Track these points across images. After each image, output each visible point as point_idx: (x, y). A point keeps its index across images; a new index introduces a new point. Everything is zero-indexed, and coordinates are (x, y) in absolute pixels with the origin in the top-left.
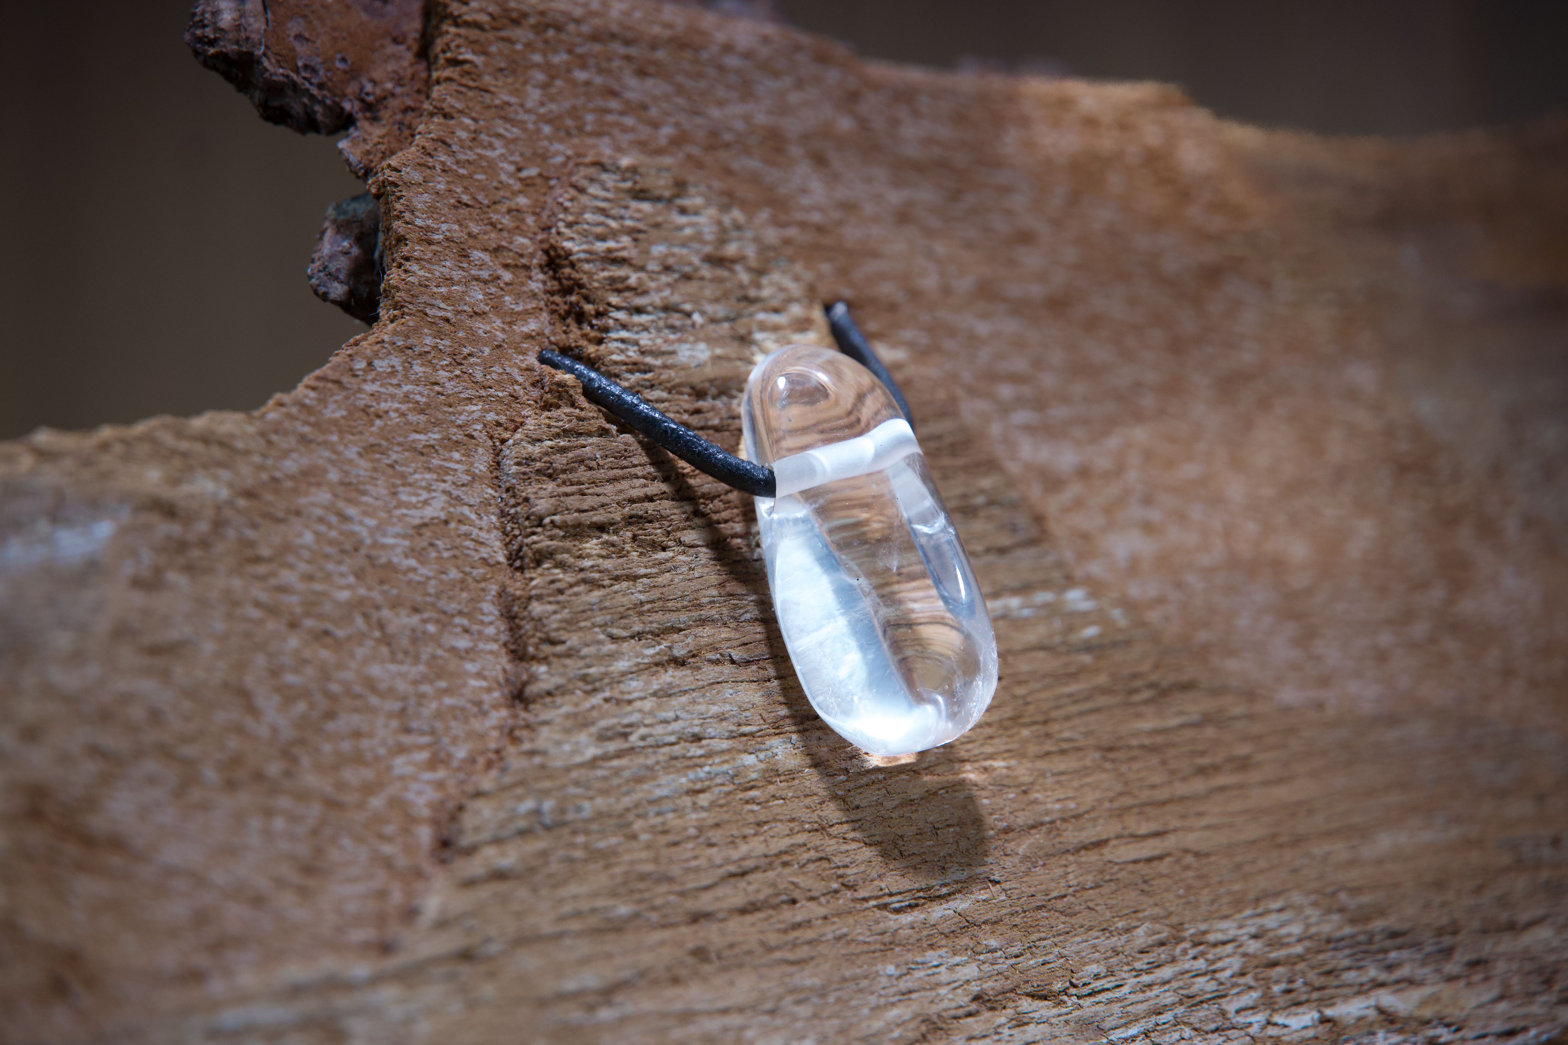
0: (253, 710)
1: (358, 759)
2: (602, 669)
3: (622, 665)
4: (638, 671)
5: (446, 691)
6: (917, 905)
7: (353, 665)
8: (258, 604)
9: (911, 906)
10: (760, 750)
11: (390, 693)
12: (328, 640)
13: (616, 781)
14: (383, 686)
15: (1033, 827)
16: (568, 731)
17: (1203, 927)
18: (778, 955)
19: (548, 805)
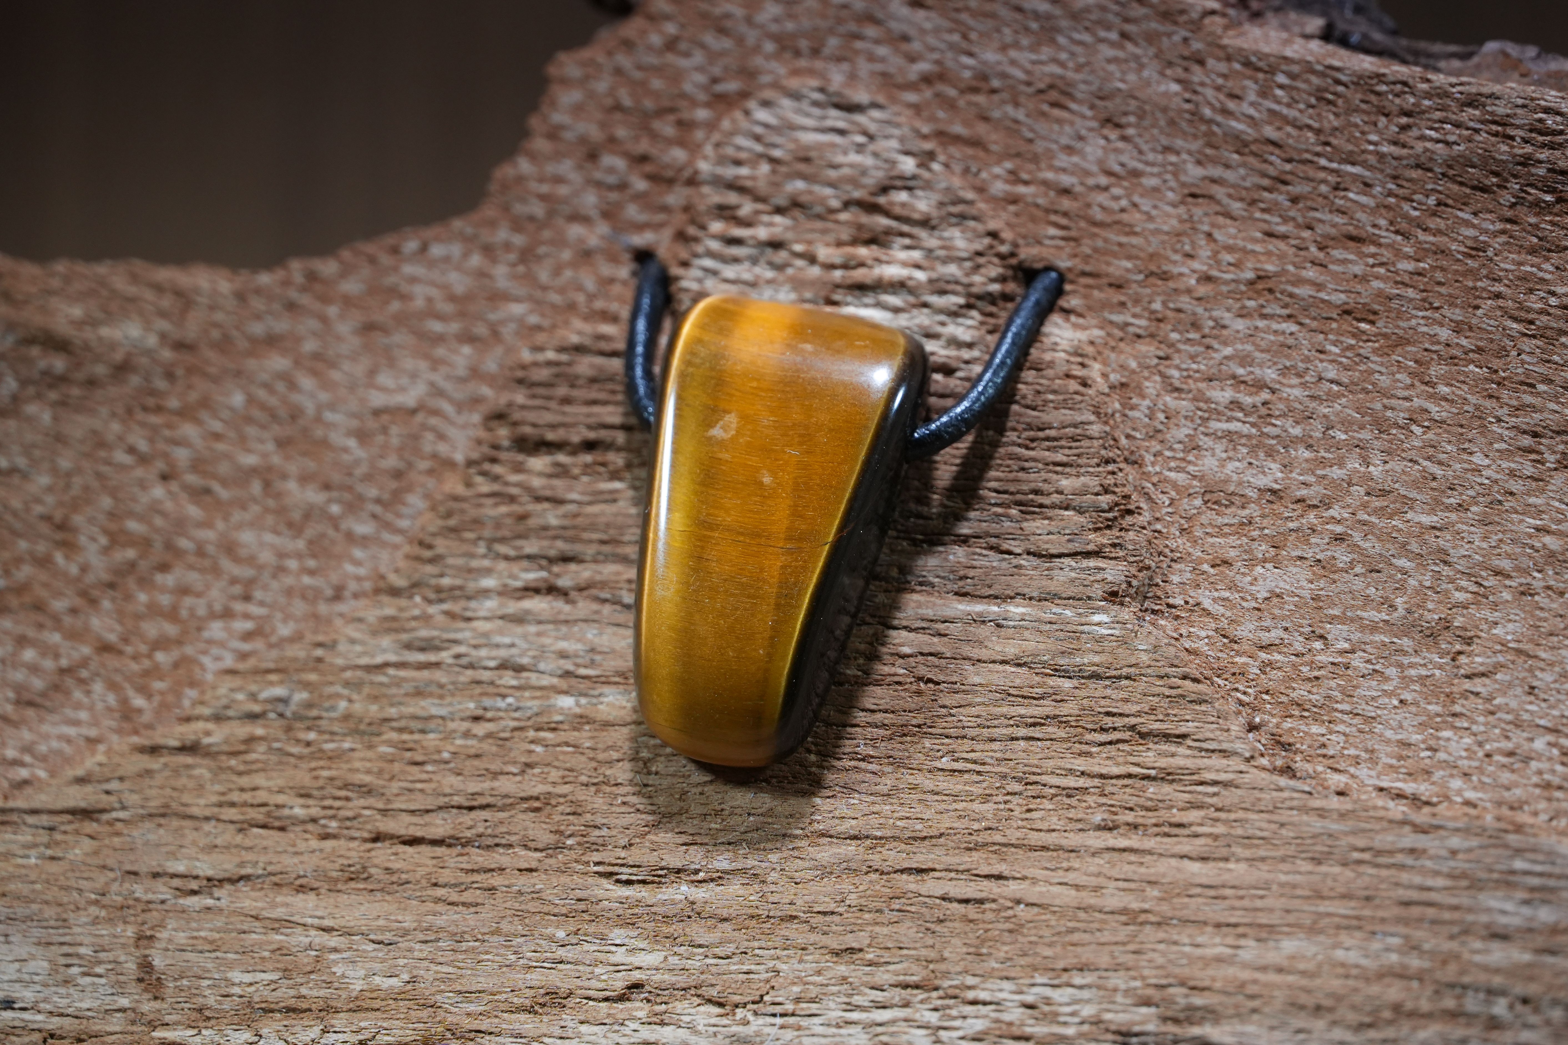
0: (69, 546)
1: (172, 615)
2: (458, 582)
3: (489, 582)
4: (505, 592)
5: (312, 573)
6: (653, 882)
7: (220, 525)
8: (131, 450)
9: (644, 882)
10: (586, 695)
11: (251, 560)
12: (208, 499)
13: (394, 691)
14: (243, 552)
15: (855, 838)
16: (374, 633)
17: (970, 981)
18: (440, 892)
19: (301, 696)
